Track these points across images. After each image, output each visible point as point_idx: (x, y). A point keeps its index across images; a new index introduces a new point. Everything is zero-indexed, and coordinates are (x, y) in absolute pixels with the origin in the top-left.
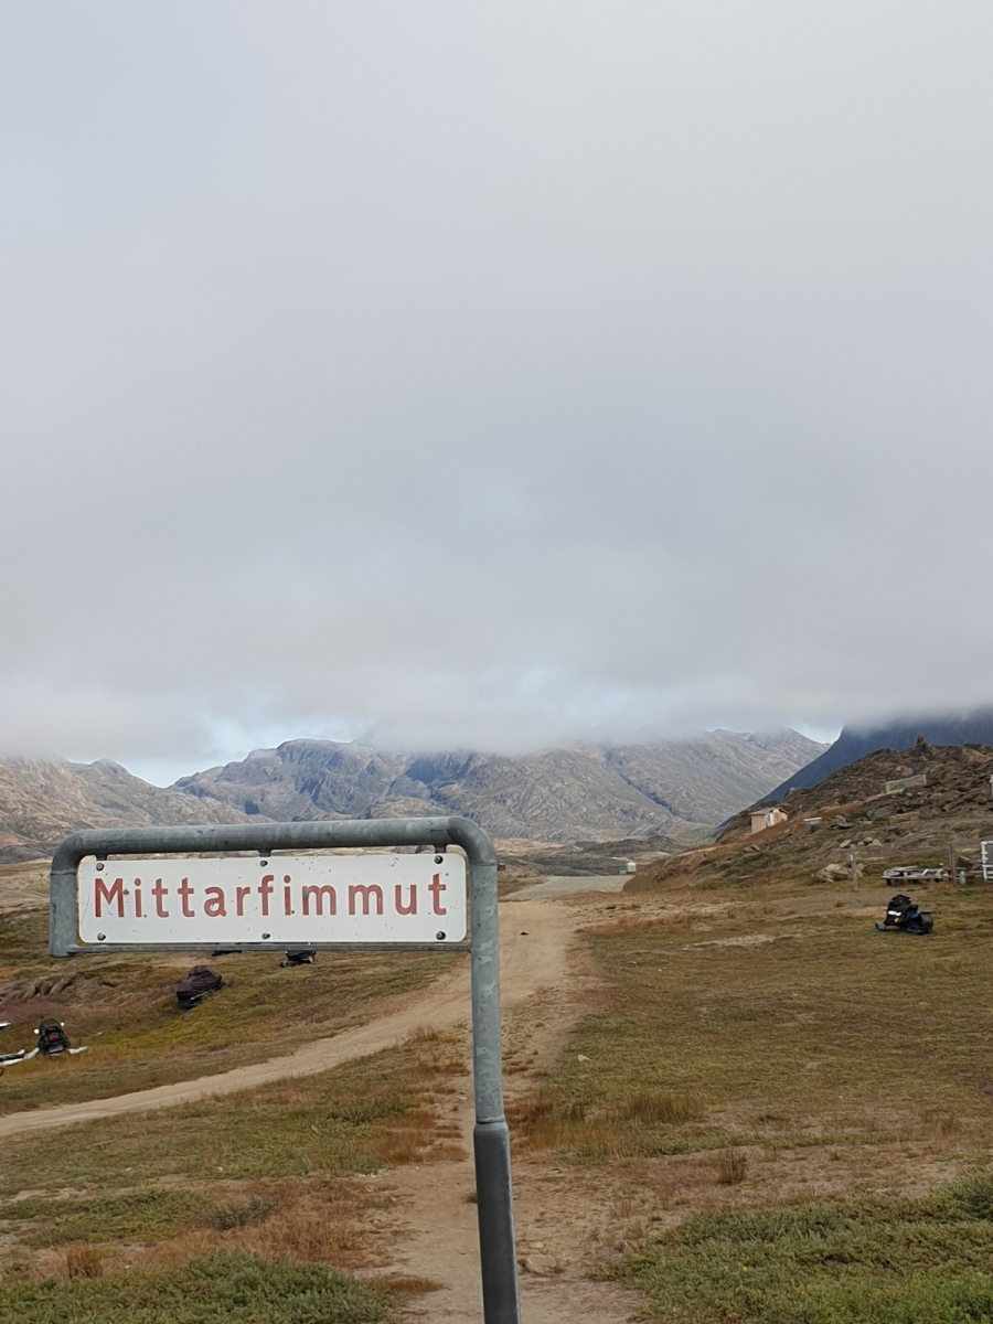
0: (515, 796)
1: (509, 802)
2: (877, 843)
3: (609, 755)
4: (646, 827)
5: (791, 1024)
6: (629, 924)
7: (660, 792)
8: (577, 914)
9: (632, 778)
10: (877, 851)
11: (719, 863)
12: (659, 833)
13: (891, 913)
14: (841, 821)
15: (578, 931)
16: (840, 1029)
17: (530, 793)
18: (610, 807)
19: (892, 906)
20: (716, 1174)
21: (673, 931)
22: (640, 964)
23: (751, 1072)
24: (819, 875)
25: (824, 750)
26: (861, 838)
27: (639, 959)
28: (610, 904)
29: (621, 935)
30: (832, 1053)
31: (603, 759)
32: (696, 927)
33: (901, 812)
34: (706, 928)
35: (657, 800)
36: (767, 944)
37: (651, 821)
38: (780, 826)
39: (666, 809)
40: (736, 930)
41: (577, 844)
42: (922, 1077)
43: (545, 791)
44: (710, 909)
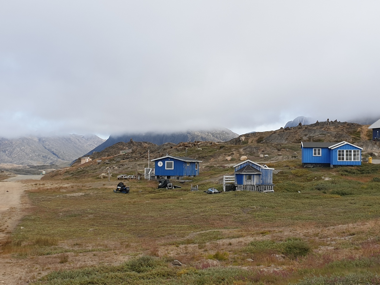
0: (9, 150)
1: (7, 152)
2: (116, 168)
3: (40, 140)
4: (50, 161)
5: (86, 218)
6: (41, 189)
7: (55, 151)
8: (25, 186)
9: (46, 147)
10: (116, 170)
11: (70, 172)
12: (54, 163)
13: (118, 187)
14: (107, 161)
15: (25, 191)
16: (100, 219)
17: (14, 149)
18: (39, 155)
19: (118, 185)
20: (59, 260)
21: (54, 192)
22: (43, 201)
23: (73, 232)
24: (99, 176)
25: (104, 141)
26: (112, 166)
27: (43, 199)
28: (36, 183)
29: (38, 192)
30: (97, 226)
31: (38, 141)
32: (61, 190)
33: (124, 159)
34: (64, 191)
35: (54, 154)
36: (82, 195)
37: (52, 160)
38: (89, 162)
39: (56, 157)
40: (73, 192)
41: (28, 166)
42: (122, 232)
43: (18, 149)
44: (66, 185)
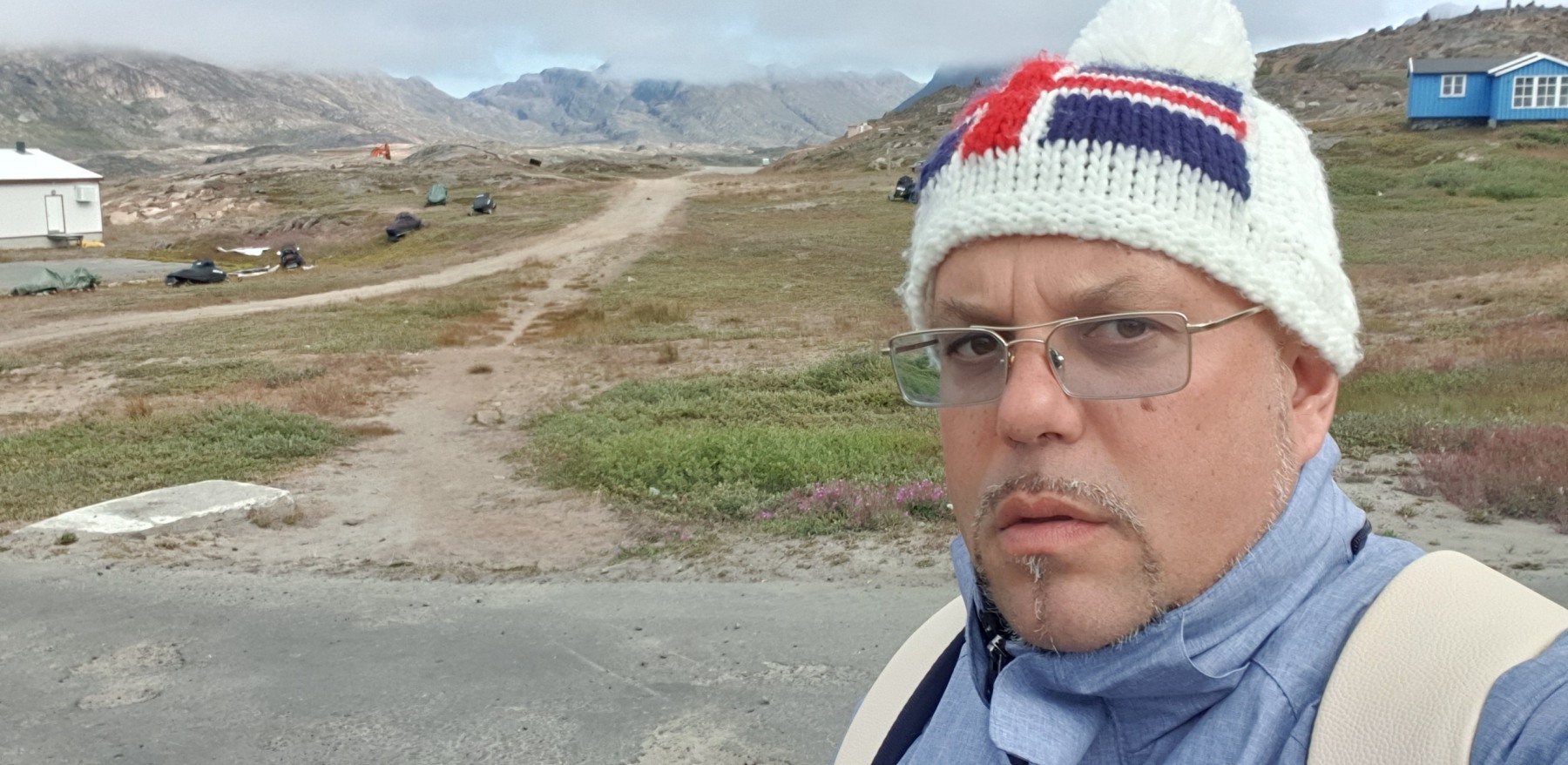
0: (708, 114)
1: (703, 118)
2: (919, 145)
3: (774, 87)
5: (790, 260)
6: (726, 195)
7: (809, 114)
8: (696, 188)
9: (790, 104)
10: (918, 150)
11: (815, 158)
13: (899, 188)
14: (901, 130)
15: (688, 198)
16: (821, 263)
17: (718, 112)
18: (774, 124)
19: (900, 183)
20: (658, 357)
21: (754, 200)
22: (716, 220)
23: (743, 291)
24: (871, 165)
25: (921, 88)
26: (909, 141)
27: (716, 217)
28: (721, 181)
29: (717, 202)
30: (807, 278)
31: (770, 89)
32: (770, 198)
33: (941, 124)
34: (778, 198)
35: (806, 120)
36: (809, 208)
37: (801, 134)
38: (867, 132)
39: (812, 127)
40: (797, 199)
42: (858, 295)
43: (728, 110)
44: (788, 186)
